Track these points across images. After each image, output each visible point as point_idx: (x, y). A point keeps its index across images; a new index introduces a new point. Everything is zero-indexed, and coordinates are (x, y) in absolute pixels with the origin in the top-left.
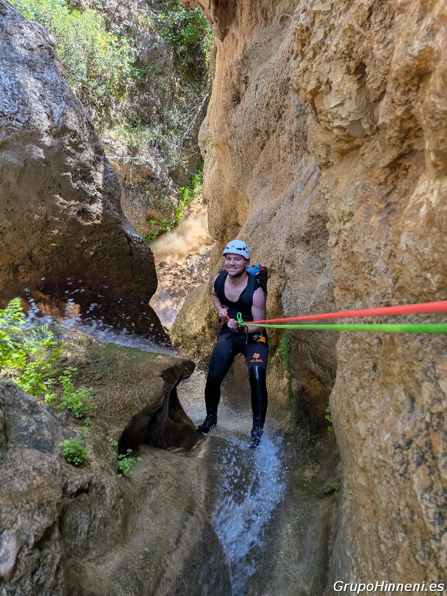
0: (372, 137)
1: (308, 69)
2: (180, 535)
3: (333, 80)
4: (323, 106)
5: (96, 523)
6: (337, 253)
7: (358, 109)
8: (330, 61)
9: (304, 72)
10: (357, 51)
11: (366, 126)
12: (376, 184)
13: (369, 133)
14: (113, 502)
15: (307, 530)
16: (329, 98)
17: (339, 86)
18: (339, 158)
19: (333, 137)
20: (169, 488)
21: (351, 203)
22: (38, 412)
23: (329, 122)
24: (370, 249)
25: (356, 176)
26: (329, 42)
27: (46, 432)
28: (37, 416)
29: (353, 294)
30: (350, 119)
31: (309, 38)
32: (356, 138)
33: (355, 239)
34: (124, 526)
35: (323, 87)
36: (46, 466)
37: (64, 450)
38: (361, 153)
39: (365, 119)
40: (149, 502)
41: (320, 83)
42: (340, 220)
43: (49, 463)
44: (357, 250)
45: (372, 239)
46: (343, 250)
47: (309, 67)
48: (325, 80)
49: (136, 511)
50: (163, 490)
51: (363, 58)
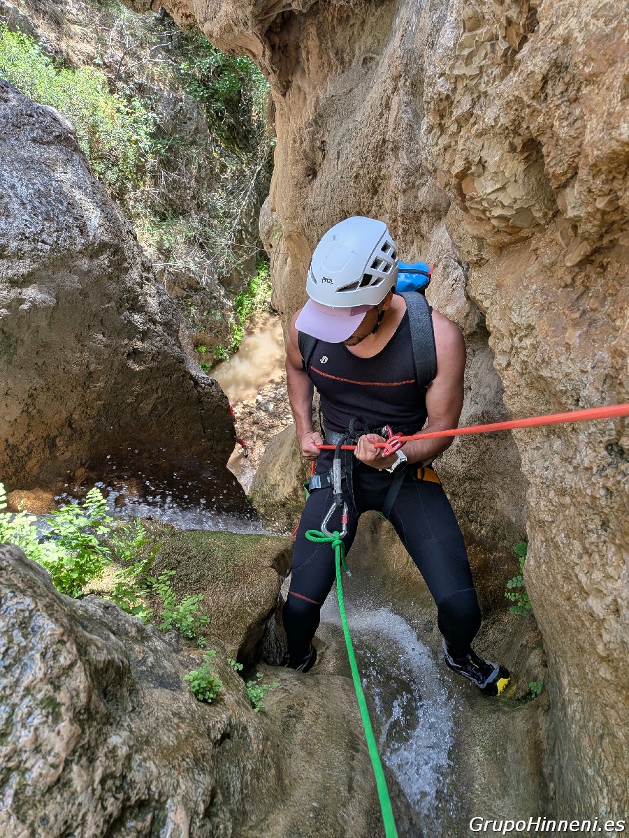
0: (546, 226)
1: (450, 146)
2: (351, 780)
3: (488, 159)
4: (475, 191)
5: (248, 777)
6: (512, 378)
7: (528, 194)
8: (482, 135)
9: (445, 150)
10: (528, 127)
11: (538, 215)
12: (561, 286)
13: (542, 222)
14: (261, 747)
15: (506, 752)
16: (483, 181)
17: (499, 166)
18: (496, 253)
19: (488, 228)
20: (317, 719)
21: (529, 313)
22: (148, 638)
23: (484, 211)
24: (571, 374)
25: (531, 277)
26: (479, 112)
27: (166, 663)
28: (150, 643)
29: (544, 430)
30: (516, 207)
31: (450, 107)
32: (521, 229)
33: (543, 360)
34: (279, 778)
35: (473, 168)
36: (183, 708)
37: (193, 684)
38: (532, 247)
39: (537, 205)
40: (297, 741)
41: (468, 164)
42: (511, 335)
43: (185, 704)
44: (549, 375)
45: (572, 360)
46: (522, 374)
47: (453, 144)
48: (477, 159)
49: (286, 756)
50: (310, 723)
51: (538, 136)
